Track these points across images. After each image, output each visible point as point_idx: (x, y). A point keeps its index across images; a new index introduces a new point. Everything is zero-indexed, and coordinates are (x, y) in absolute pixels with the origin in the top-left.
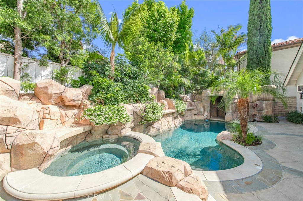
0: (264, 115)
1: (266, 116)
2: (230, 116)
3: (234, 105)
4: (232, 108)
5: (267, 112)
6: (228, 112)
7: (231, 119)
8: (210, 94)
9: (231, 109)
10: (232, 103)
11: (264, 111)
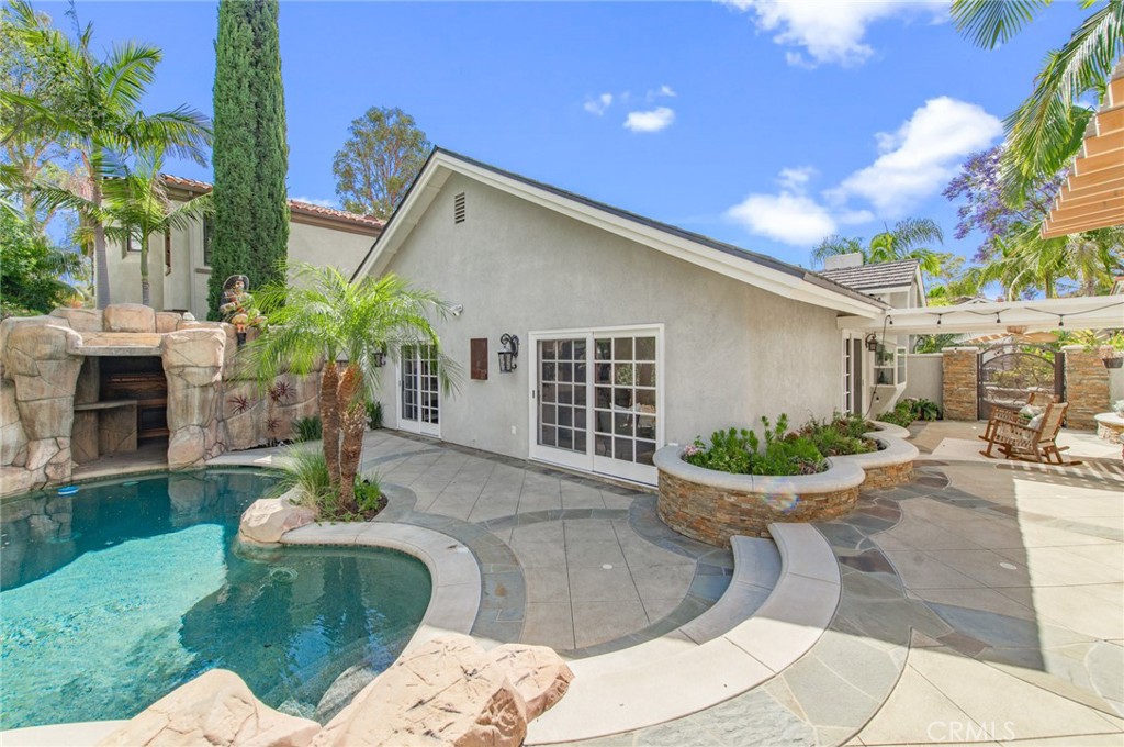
0: (298, 418)
1: (306, 421)
2: (195, 442)
3: (211, 394)
4: (202, 407)
5: (307, 408)
6: (181, 424)
7: (198, 456)
8: (80, 343)
9: (197, 411)
10: (204, 387)
11: (298, 406)
